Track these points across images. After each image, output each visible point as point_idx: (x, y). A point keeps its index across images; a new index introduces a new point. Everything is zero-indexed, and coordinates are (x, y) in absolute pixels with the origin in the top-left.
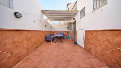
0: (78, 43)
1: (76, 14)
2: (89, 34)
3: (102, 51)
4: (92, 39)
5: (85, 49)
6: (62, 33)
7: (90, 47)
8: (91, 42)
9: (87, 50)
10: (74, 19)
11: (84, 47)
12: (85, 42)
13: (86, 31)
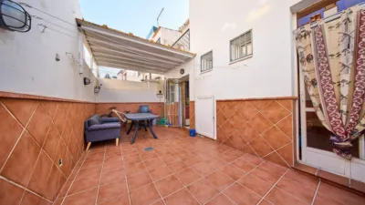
0: (198, 130)
1: (188, 60)
2: (226, 107)
3: (253, 136)
4: (232, 117)
5: (219, 140)
6: (146, 109)
7: (231, 133)
8: (232, 122)
9: (224, 141)
10: (182, 71)
11: (215, 138)
12: (218, 126)
13: (218, 101)
